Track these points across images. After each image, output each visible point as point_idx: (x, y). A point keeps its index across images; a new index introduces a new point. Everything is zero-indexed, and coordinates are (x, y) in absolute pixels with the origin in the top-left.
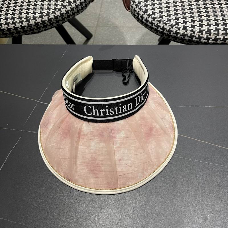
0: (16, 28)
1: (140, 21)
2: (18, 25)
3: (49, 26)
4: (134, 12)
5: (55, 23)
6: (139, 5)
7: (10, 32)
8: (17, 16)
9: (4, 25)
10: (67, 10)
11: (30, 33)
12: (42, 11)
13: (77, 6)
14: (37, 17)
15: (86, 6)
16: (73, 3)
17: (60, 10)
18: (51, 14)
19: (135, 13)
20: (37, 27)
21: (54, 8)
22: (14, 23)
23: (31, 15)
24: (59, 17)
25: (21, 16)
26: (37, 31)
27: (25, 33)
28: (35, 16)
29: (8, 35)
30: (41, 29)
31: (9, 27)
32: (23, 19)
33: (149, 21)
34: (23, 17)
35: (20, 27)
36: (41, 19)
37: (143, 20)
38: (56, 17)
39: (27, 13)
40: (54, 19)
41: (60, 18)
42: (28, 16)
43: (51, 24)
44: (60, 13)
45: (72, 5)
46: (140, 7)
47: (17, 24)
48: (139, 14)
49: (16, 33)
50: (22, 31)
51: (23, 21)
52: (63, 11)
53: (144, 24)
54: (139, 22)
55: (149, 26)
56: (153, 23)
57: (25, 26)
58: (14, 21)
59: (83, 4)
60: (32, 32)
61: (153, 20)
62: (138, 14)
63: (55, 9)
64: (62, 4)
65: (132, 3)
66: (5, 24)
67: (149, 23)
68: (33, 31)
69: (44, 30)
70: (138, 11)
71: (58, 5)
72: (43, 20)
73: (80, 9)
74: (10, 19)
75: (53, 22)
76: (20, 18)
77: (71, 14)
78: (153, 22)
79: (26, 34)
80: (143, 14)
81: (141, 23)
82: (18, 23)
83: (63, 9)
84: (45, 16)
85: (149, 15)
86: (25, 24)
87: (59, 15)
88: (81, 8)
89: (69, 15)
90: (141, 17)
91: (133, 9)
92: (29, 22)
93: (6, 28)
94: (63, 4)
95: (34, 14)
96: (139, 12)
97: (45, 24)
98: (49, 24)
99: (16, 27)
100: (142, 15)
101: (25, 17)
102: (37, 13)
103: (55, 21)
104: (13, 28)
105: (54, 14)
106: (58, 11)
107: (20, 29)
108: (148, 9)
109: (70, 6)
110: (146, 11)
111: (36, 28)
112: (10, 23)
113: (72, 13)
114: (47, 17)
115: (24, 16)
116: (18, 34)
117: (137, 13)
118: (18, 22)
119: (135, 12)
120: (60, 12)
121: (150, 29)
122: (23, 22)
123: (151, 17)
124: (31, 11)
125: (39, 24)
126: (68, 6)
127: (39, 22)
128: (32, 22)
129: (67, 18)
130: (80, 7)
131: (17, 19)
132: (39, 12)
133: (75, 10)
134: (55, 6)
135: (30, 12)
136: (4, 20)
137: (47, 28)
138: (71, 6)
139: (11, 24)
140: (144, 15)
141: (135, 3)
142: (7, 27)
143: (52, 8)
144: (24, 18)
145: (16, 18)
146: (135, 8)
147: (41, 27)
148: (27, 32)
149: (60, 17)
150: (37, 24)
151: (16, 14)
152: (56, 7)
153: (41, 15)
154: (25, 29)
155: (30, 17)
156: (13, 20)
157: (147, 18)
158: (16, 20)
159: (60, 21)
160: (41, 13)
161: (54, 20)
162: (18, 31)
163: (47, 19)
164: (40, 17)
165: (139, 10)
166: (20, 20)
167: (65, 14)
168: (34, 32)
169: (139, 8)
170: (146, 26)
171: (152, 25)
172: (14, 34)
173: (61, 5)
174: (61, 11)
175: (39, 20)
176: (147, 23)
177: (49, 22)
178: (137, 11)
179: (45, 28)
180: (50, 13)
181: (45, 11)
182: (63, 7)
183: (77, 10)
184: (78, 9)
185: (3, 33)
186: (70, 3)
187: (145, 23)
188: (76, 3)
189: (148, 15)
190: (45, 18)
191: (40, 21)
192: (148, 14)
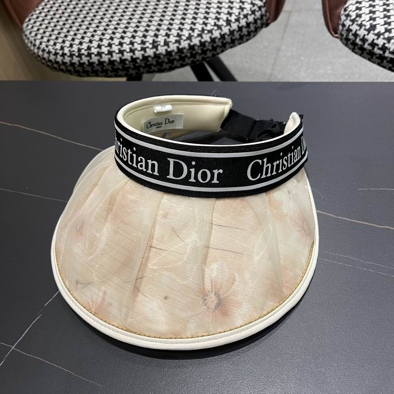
0: (134, 60)
1: (359, 49)
2: (139, 54)
3: (189, 58)
4: (347, 33)
5: (200, 54)
6: (358, 19)
7: (123, 66)
8: (138, 40)
9: (117, 53)
10: (222, 33)
11: (156, 70)
12: (181, 33)
13: (240, 29)
14: (171, 42)
15: (256, 30)
16: (234, 23)
17: (210, 32)
18: (196, 37)
19: (348, 35)
20: (168, 59)
21: (200, 29)
22: (132, 51)
23: (161, 39)
24: (207, 44)
25: (145, 40)
26: (168, 68)
27: (147, 69)
28: (168, 40)
29: (120, 73)
30: (176, 63)
31: (123, 58)
32: (147, 44)
33: (377, 45)
34: (148, 42)
35: (141, 57)
36: (177, 45)
37: (366, 46)
38: (203, 44)
39: (156, 36)
40: (199, 47)
41: (209, 46)
42: (156, 40)
43: (193, 56)
44: (211, 37)
45: (232, 24)
46: (359, 22)
47: (136, 52)
48: (358, 35)
49: (133, 69)
50: (143, 65)
51: (148, 47)
52: (216, 34)
53: (367, 53)
54: (356, 53)
55: (377, 56)
56: (386, 48)
57: (149, 56)
58: (133, 48)
59: (251, 25)
60: (159, 67)
61: (386, 42)
62: (356, 35)
63: (203, 30)
64: (215, 23)
65: (343, 18)
66: (117, 51)
67: (379, 49)
68: (162, 66)
69: (179, 65)
70: (357, 30)
71: (209, 25)
72: (181, 47)
73: (244, 35)
74: (128, 45)
75: (197, 51)
76: (143, 43)
77: (229, 40)
78: (387, 45)
79: (148, 72)
80: (366, 33)
81: (360, 52)
82: (139, 51)
83: (216, 30)
84: (185, 40)
85: (378, 35)
86: (150, 52)
87: (209, 40)
88: (246, 33)
89: (225, 42)
90: (360, 40)
91: (345, 29)
92: (157, 50)
93: (118, 60)
94: (217, 23)
95: (166, 38)
96: (358, 32)
97: (183, 55)
98: (189, 55)
99: (134, 57)
100: (365, 35)
101: (151, 42)
102: (171, 37)
103: (200, 51)
104: (129, 58)
105: (199, 38)
106: (206, 34)
107: (141, 61)
108: (376, 25)
109: (228, 27)
110: (373, 27)
111: (166, 60)
112: (125, 50)
113: (231, 38)
114: (188, 42)
115: (150, 39)
116: (136, 71)
117: (353, 35)
118: (139, 49)
119: (349, 33)
120: (210, 35)
121: (380, 61)
122: (147, 50)
123: (382, 37)
124: (163, 32)
125: (173, 53)
126: (225, 26)
127: (173, 51)
128: (162, 50)
129: (221, 47)
130: (245, 31)
131: (139, 44)
132: (175, 34)
133: (237, 35)
134: (204, 26)
135: (161, 35)
136: (117, 45)
137: (184, 63)
138: (231, 26)
139: (127, 52)
140: (368, 34)
141: (351, 16)
142: (120, 58)
143: (197, 29)
144: (150, 44)
145: (136, 42)
146: (349, 26)
147: (175, 59)
148: (150, 68)
149: (209, 43)
150: (169, 53)
151: (137, 38)
152: (205, 28)
153: (178, 38)
154: (148, 61)
155: (160, 42)
156: (131, 46)
157: (374, 40)
158: (136, 46)
159: (208, 52)
160: (179, 35)
161: (198, 49)
162: (137, 65)
163: (187, 46)
164: (177, 41)
165: (358, 28)
166: (142, 46)
167: (219, 39)
168: (162, 68)
169: (357, 25)
170: (370, 57)
171: (384, 52)
172: (130, 70)
173: (213, 24)
174: (212, 34)
175: (173, 47)
176: (373, 49)
177: (189, 51)
178: (354, 31)
179: (181, 62)
180: (193, 36)
181: (186, 33)
182: (216, 28)
183: (240, 35)
184: (242, 34)
185: (112, 68)
186: (229, 22)
187: (370, 50)
188: (239, 23)
189: (376, 35)
190: (185, 44)
191: (175, 49)
192: (376, 32)
